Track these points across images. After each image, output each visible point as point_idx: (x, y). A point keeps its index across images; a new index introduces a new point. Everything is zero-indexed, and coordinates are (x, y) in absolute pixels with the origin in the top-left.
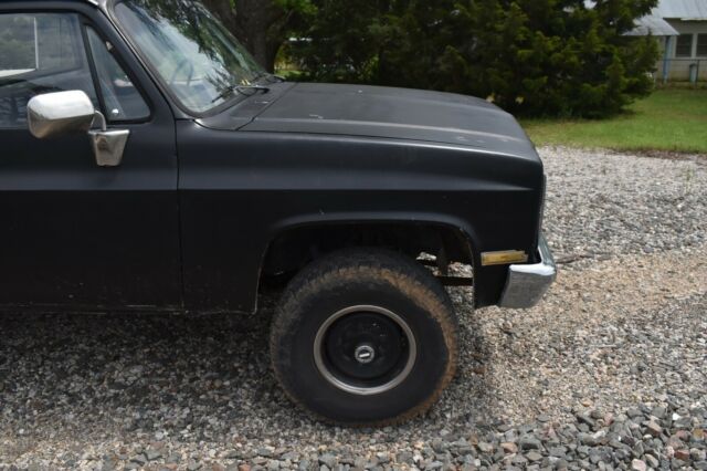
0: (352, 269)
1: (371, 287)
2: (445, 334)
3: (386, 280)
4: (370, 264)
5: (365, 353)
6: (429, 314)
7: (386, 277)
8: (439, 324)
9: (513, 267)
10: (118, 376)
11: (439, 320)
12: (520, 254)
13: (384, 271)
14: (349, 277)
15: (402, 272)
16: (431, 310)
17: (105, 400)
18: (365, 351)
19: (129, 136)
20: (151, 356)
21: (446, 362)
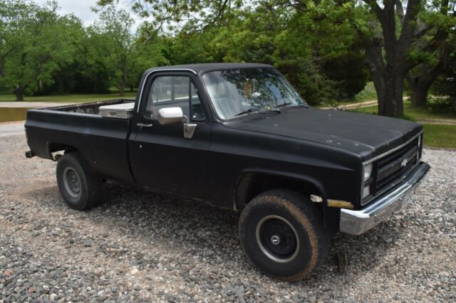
0: (270, 197)
1: (277, 207)
2: (310, 238)
3: (284, 205)
4: (279, 196)
5: (275, 240)
6: (302, 226)
7: (284, 203)
8: (307, 232)
9: (343, 210)
10: (199, 234)
11: (308, 230)
12: (348, 204)
13: (284, 200)
14: (268, 200)
15: (292, 202)
16: (303, 224)
17: (188, 240)
18: (275, 239)
19: (197, 127)
20: (218, 230)
21: (312, 254)
